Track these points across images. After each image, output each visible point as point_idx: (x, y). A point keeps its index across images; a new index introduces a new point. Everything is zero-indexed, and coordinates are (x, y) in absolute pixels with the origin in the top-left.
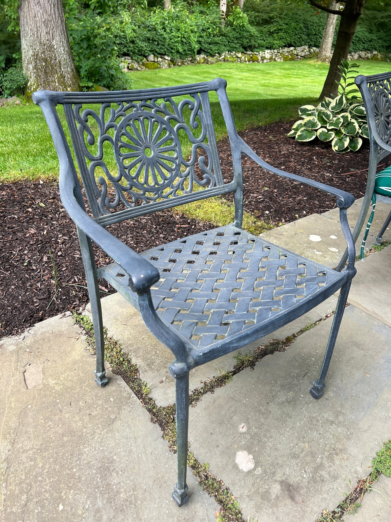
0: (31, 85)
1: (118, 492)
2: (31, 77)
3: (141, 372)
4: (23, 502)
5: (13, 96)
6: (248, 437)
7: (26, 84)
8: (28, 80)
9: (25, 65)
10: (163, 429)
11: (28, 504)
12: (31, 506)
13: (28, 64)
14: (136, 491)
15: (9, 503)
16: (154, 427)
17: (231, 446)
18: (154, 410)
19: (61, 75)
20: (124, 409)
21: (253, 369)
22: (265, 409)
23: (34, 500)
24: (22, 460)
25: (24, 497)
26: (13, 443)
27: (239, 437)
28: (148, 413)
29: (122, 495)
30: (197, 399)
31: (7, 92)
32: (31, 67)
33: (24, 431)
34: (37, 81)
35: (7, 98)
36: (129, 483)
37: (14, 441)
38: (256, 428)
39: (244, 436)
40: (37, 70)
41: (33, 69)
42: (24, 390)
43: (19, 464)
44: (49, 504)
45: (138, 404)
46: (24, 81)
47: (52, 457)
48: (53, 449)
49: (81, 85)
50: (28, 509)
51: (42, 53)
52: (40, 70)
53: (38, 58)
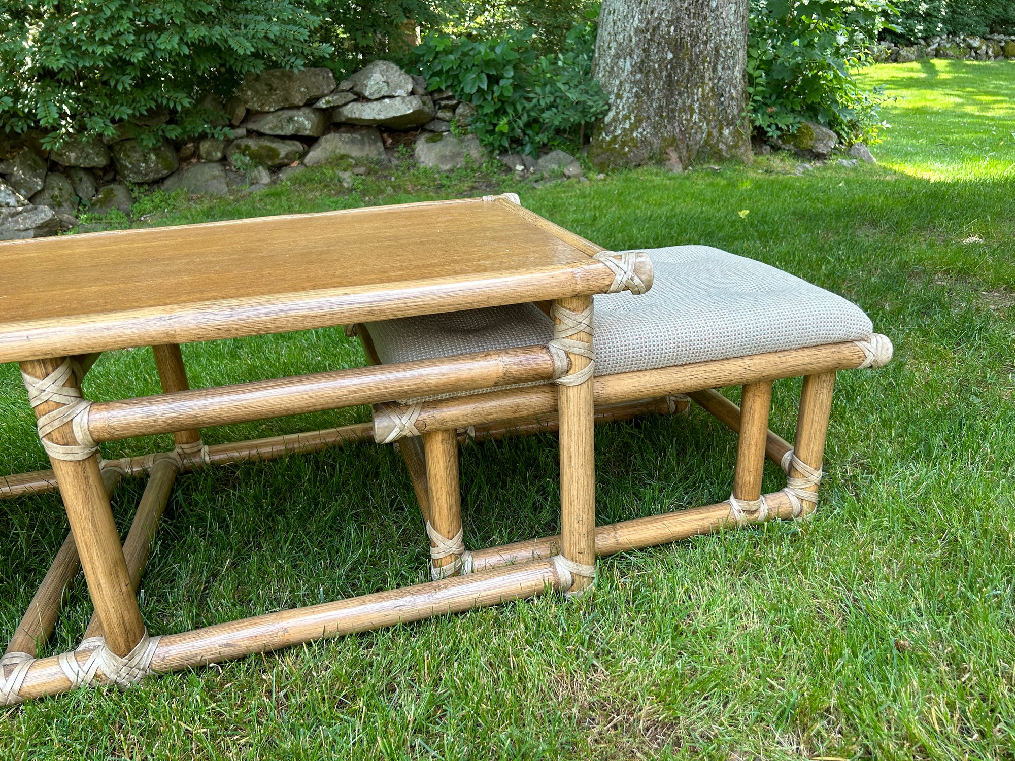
2: (619, 97)
5: (556, 149)
7: (599, 118)
8: (610, 104)
9: (604, 59)
13: (617, 56)
32: (626, 65)
34: (640, 109)
40: (647, 75)
41: (633, 73)
51: (671, 23)
52: (655, 76)
53: (657, 38)
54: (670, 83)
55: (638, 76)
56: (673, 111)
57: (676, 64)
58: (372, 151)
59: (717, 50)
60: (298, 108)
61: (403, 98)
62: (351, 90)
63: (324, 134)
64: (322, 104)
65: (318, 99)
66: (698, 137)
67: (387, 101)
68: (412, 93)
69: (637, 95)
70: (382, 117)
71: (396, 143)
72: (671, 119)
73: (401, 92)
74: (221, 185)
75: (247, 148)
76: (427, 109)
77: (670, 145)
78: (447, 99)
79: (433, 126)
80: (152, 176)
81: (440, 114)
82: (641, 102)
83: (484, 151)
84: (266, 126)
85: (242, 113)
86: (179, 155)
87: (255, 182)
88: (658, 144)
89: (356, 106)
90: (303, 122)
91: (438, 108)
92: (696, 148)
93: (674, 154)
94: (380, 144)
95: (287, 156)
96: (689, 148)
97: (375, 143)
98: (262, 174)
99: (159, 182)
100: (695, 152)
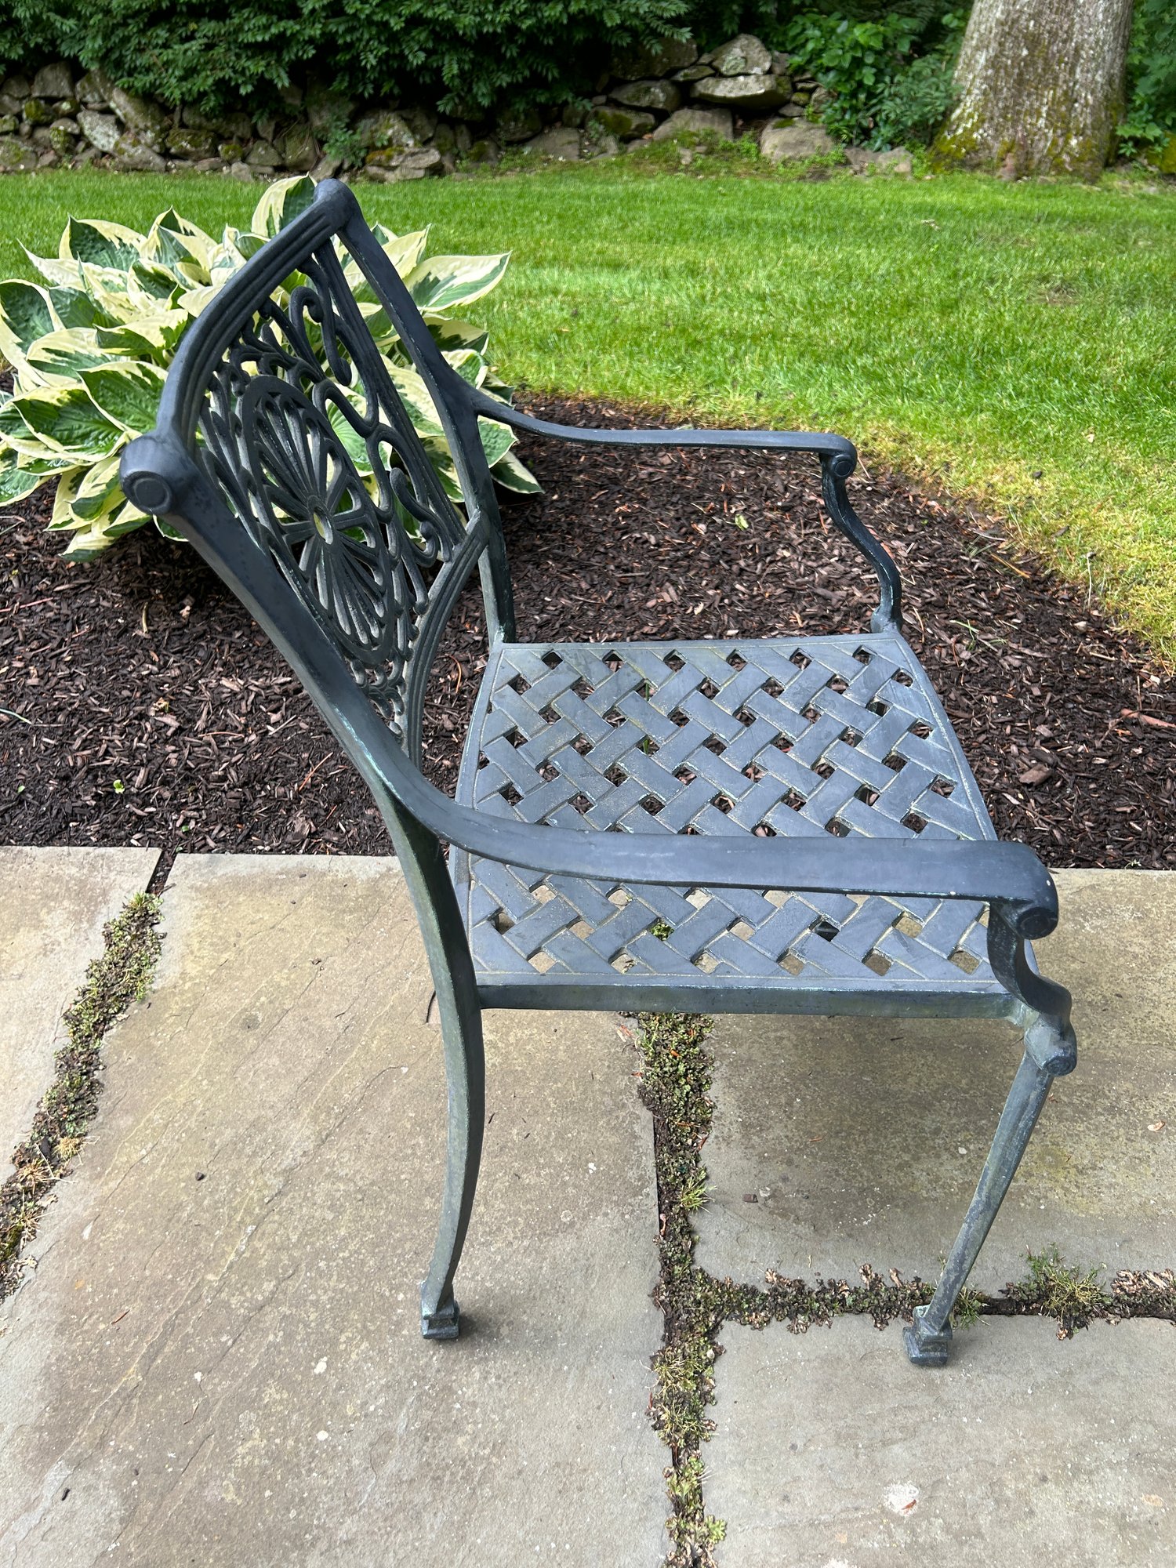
0: (960, 118)
1: (457, 1427)
2: (969, 93)
3: (712, 1137)
4: (260, 1298)
5: (898, 145)
6: (902, 1537)
7: (946, 114)
8: (959, 101)
9: (966, 51)
10: (668, 1340)
11: (268, 1309)
12: (270, 1317)
13: (977, 49)
14: (499, 1457)
15: (234, 1278)
16: (648, 1314)
17: (827, 1526)
18: (678, 1269)
19: (1065, 93)
20: (606, 1214)
21: (1070, 1335)
22: (1019, 1493)
23: (283, 1309)
24: (314, 1194)
25: (269, 1286)
26: (323, 1141)
27: (871, 1517)
28: (659, 1264)
29: (460, 1441)
30: (819, 1317)
31: (887, 131)
32: (982, 58)
33: (359, 1126)
34: (985, 107)
35: (879, 149)
36: (494, 1423)
37: (328, 1136)
38: (947, 1528)
39: (887, 1527)
40: (997, 72)
41: (986, 68)
42: (417, 1020)
43: (306, 1198)
44: (303, 1341)
45: (648, 1223)
46: (947, 101)
47: (377, 1229)
48: (388, 1211)
49: (1119, 133)
50: (259, 1321)
51: (1032, 17)
52: (1006, 72)
53: (1014, 32)
54: (1020, 81)
55: (990, 72)
56: (1018, 113)
57: (1030, 62)
58: (722, 130)
59: (1077, 50)
60: (656, 79)
61: (757, 76)
62: (710, 65)
63: (679, 107)
64: (680, 77)
65: (676, 71)
66: (1042, 145)
67: (741, 78)
68: (770, 72)
69: (984, 93)
70: (733, 95)
71: (747, 125)
72: (1015, 122)
73: (757, 70)
74: (573, 151)
75: (604, 116)
76: (781, 91)
77: (1009, 151)
78: (805, 81)
79: (785, 111)
80: (518, 136)
81: (795, 97)
82: (987, 101)
83: (829, 142)
84: (625, 95)
85: (605, 79)
86: (549, 118)
87: (603, 151)
88: (997, 148)
89: (711, 81)
90: (659, 94)
91: (795, 90)
92: (1037, 156)
93: (1010, 161)
94: (729, 125)
95: (638, 127)
96: (1028, 155)
97: (724, 122)
98: (611, 143)
99: (523, 142)
100: (1036, 161)
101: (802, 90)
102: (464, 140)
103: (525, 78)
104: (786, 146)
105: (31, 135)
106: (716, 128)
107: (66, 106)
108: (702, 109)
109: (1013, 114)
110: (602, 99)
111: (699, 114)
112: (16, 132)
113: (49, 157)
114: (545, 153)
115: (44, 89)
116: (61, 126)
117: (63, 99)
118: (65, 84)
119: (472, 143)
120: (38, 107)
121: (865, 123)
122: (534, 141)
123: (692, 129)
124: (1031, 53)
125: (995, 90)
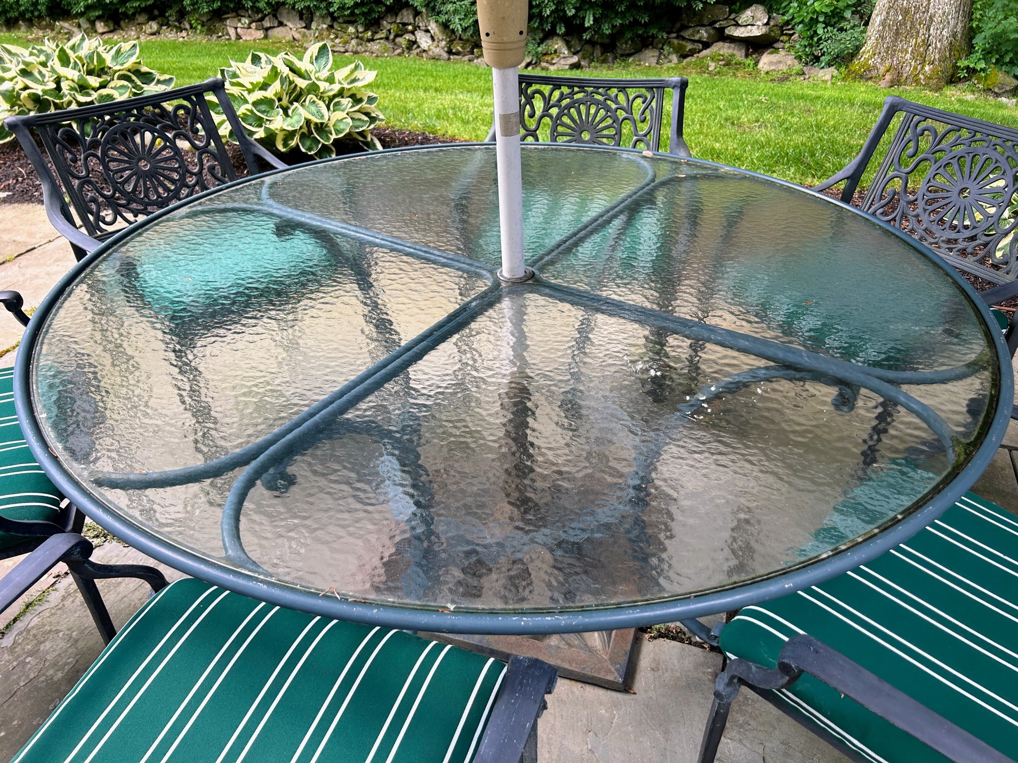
0: (863, 53)
2: (870, 39)
5: (832, 66)
7: (856, 50)
8: (864, 43)
9: (873, 16)
13: (877, 15)
19: (923, 40)
31: (827, 58)
32: (878, 20)
34: (877, 47)
35: (822, 67)
40: (884, 28)
46: (858, 43)
49: (958, 64)
52: (889, 28)
53: (895, 6)
54: (897, 33)
55: (881, 28)
57: (903, 23)
58: (739, 54)
59: (931, 17)
60: (704, 26)
61: (759, 26)
62: (734, 19)
63: (717, 41)
64: (717, 26)
65: (715, 22)
66: (908, 69)
67: (749, 27)
68: (767, 24)
69: (877, 39)
70: (745, 35)
71: (753, 53)
72: (892, 56)
73: (759, 23)
74: (654, 60)
75: (673, 44)
76: (773, 34)
77: (888, 71)
78: (789, 30)
79: (776, 45)
80: (627, 52)
81: (781, 38)
82: (878, 43)
83: (796, 62)
84: (686, 34)
85: (678, 25)
86: (644, 43)
87: (670, 61)
88: (882, 70)
89: (733, 28)
90: (704, 34)
91: (782, 34)
92: (905, 75)
93: (888, 77)
94: (743, 51)
95: (690, 50)
96: (899, 74)
97: (740, 50)
98: (674, 58)
99: (630, 55)
100: (904, 77)
101: (786, 34)
102: (598, 52)
103: (630, 22)
104: (771, 63)
105: (394, 40)
106: (735, 52)
107: (410, 28)
108: (731, 42)
109: (891, 51)
110: (674, 35)
111: (727, 45)
112: (387, 38)
113: (399, 51)
114: (640, 61)
115: (402, 19)
116: (408, 36)
117: (410, 24)
118: (411, 17)
119: (602, 54)
120: (398, 27)
121: (816, 54)
122: (636, 55)
123: (721, 53)
124: (904, 19)
125: (883, 38)
